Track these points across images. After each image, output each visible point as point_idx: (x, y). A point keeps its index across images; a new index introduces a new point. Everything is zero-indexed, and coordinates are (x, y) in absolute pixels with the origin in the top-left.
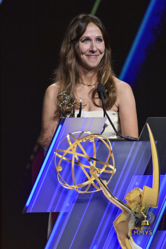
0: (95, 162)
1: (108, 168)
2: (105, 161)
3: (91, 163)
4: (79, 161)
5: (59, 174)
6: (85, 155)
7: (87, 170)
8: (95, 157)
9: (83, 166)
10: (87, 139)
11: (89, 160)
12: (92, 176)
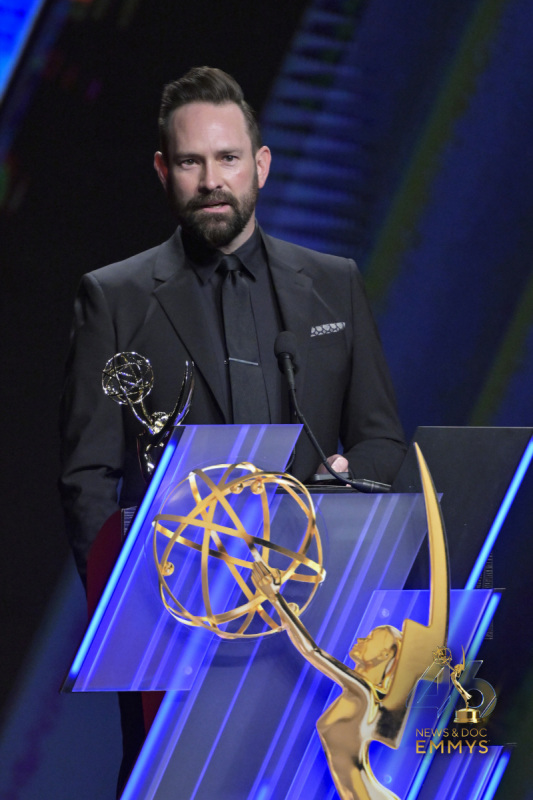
0: (266, 550)
1: (302, 570)
2: (295, 549)
3: (255, 554)
4: (222, 549)
5: (164, 584)
6: (240, 532)
7: (244, 572)
8: (267, 537)
9: (232, 563)
10: (245, 485)
11: (251, 546)
12: (259, 591)
